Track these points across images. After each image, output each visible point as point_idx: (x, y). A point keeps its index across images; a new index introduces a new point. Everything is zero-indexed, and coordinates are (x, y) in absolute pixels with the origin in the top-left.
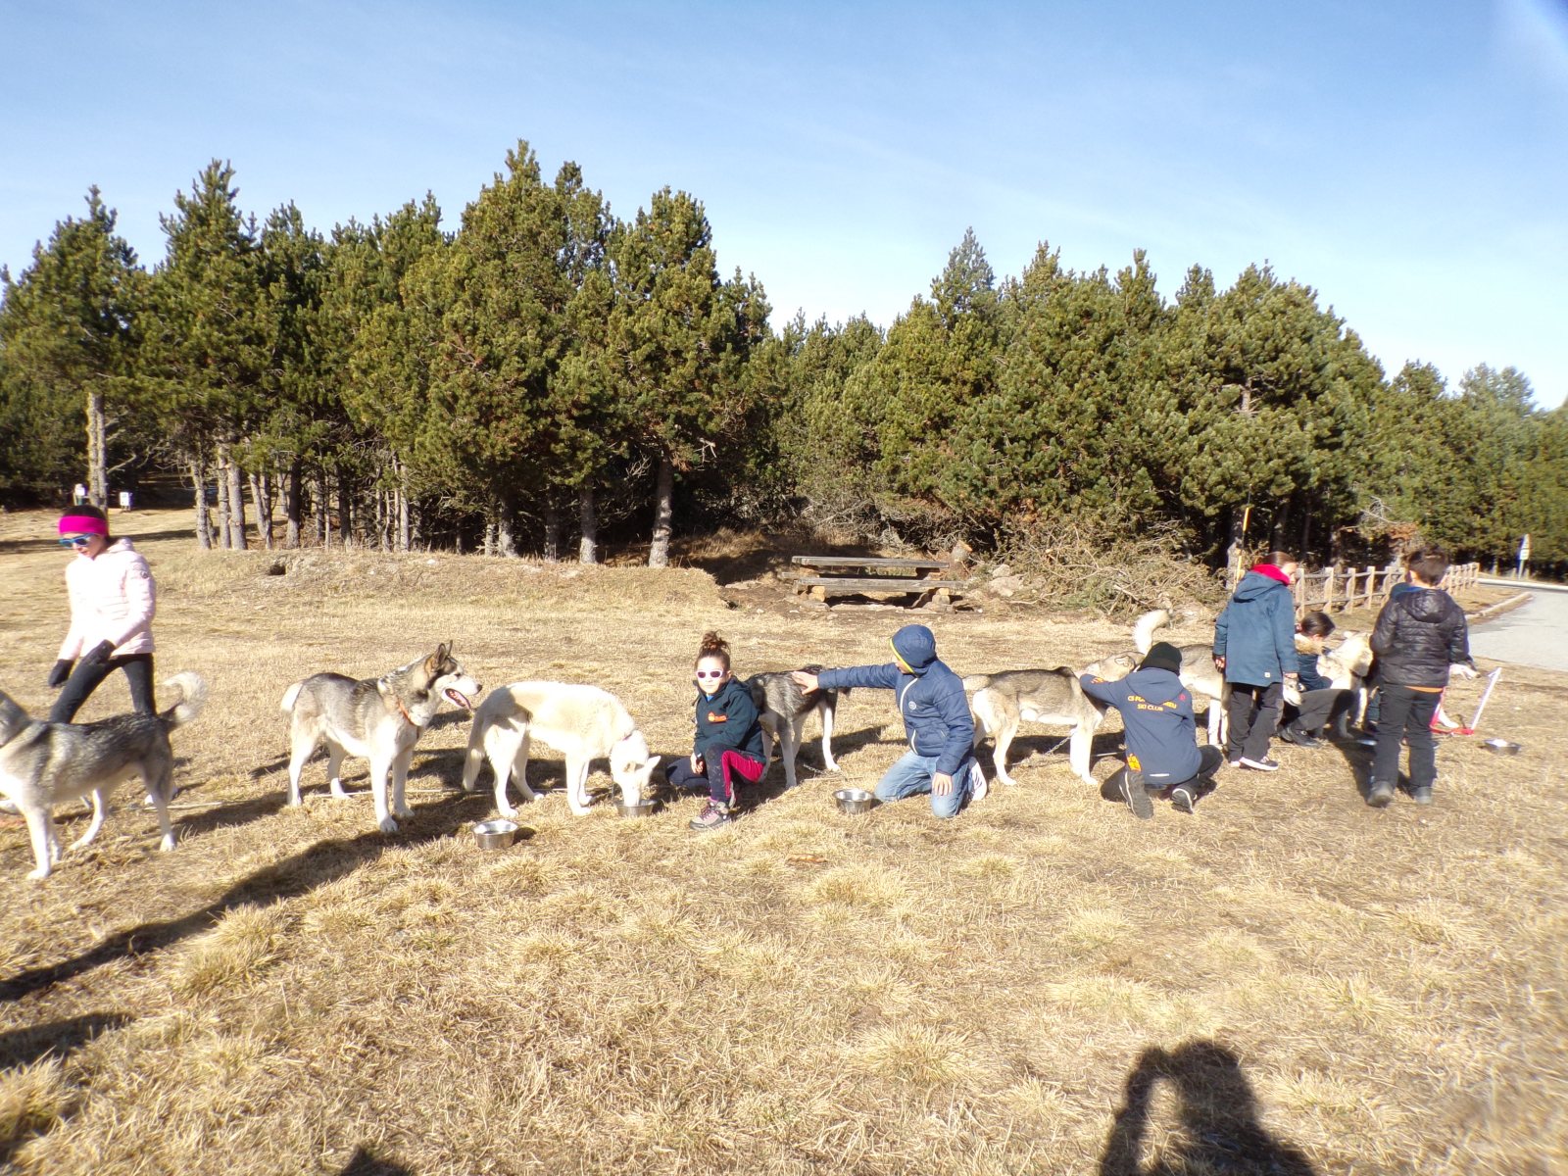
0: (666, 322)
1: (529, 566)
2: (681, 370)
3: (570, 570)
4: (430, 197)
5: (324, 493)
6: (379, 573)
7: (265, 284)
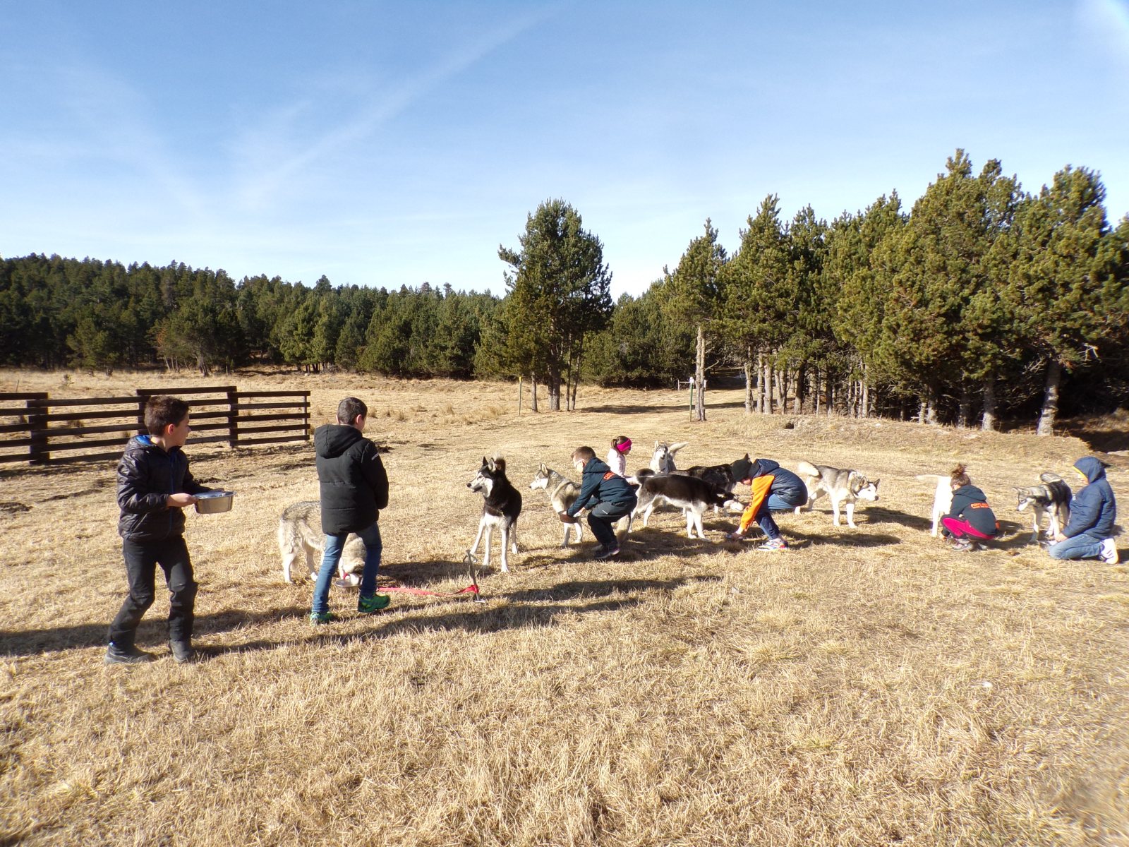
0: (1057, 263)
1: (943, 431)
2: (1068, 297)
3: (973, 434)
4: (894, 193)
5: (817, 382)
6: (846, 430)
7: (791, 262)
